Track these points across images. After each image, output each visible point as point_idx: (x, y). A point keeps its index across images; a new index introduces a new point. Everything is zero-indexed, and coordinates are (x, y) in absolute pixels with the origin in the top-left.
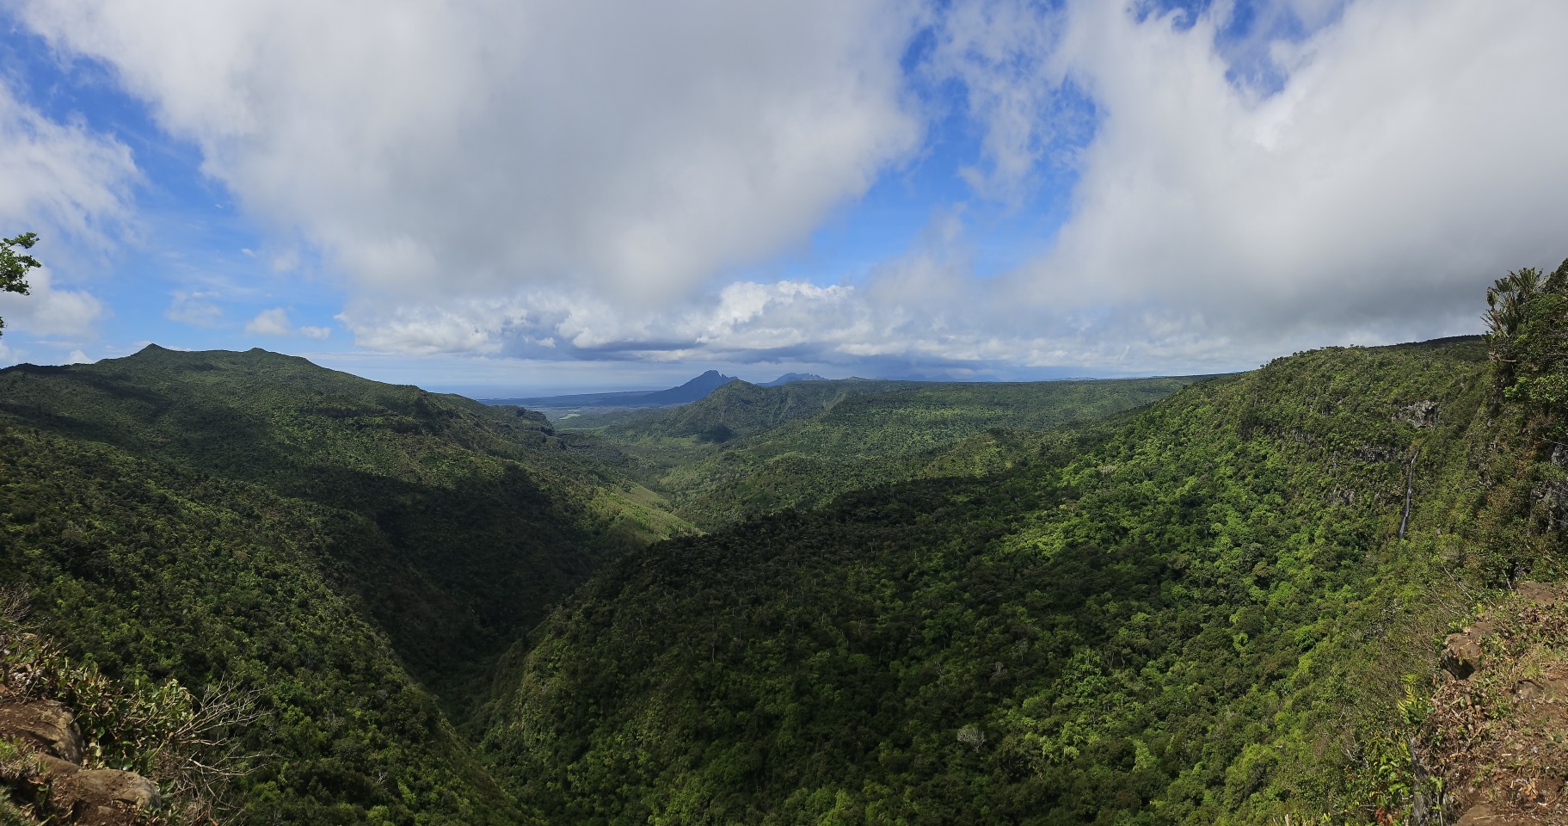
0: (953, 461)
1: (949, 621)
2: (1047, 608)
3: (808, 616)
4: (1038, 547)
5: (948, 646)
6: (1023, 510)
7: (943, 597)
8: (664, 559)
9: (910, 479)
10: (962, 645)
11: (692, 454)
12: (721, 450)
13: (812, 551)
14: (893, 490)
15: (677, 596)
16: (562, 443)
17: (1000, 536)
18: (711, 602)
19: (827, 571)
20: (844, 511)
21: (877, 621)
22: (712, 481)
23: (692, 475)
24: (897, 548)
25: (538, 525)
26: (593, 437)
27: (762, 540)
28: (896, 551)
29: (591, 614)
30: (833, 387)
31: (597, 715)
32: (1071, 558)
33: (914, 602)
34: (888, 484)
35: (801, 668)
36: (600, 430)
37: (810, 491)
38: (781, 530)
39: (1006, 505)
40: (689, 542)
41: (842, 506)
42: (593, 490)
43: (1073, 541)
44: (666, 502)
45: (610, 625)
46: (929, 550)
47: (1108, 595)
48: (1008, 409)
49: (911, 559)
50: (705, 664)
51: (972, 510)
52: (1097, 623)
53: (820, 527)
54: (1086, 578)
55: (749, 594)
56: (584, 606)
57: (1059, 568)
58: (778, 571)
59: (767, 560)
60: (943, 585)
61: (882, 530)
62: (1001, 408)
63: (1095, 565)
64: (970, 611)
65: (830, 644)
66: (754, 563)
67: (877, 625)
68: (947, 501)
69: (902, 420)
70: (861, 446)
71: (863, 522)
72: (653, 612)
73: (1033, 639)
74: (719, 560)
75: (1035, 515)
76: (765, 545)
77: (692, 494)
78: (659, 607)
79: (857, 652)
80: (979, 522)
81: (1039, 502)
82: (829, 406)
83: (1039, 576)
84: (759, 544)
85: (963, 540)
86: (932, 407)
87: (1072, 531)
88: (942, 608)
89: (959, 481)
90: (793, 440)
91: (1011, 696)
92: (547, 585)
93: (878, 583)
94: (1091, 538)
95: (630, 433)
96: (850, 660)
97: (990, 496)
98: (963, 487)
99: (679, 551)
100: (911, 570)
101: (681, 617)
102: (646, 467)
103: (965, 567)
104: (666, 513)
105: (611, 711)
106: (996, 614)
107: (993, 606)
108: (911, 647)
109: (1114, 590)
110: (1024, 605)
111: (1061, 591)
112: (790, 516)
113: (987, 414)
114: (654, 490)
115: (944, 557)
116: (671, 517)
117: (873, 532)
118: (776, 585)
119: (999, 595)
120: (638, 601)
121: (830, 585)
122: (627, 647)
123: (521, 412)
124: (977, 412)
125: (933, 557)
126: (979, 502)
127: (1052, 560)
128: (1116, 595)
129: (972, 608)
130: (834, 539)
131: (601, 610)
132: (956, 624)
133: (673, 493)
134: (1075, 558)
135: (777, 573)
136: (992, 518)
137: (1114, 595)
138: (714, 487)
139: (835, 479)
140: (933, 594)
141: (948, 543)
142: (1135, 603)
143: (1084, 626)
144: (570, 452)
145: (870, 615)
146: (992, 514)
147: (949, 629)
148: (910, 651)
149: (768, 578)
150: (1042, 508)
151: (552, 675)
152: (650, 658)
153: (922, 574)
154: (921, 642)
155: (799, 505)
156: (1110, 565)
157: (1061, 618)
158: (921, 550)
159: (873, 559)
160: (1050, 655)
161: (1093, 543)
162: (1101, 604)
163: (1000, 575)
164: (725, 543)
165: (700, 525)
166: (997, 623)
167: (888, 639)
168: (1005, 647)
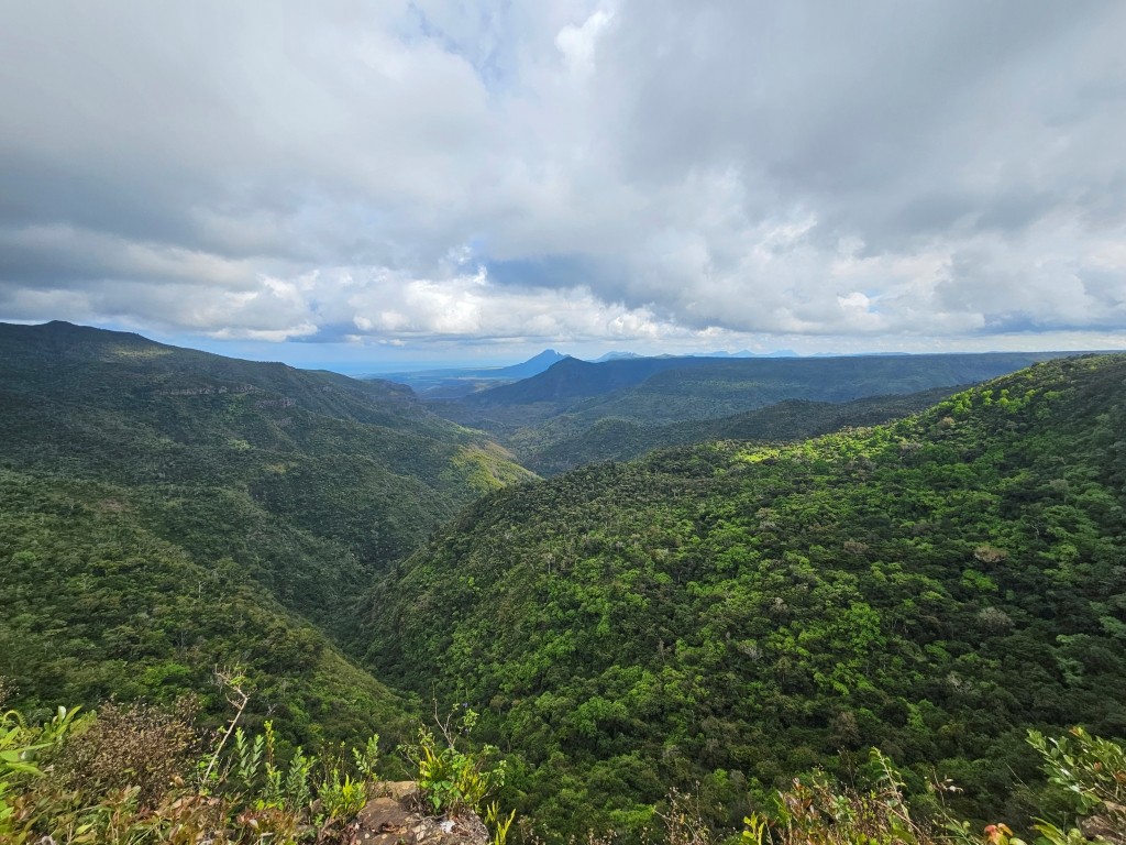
1: (737, 557)
4: (825, 508)
5: (735, 577)
6: (813, 474)
8: (510, 500)
10: (748, 578)
13: (627, 494)
14: (695, 448)
15: (521, 527)
18: (548, 531)
19: (639, 510)
20: (654, 464)
21: (677, 551)
23: (534, 434)
24: (697, 495)
27: (588, 484)
28: (695, 498)
29: (453, 544)
30: (648, 363)
31: (458, 617)
33: (709, 539)
35: (616, 580)
36: (458, 399)
38: (602, 477)
40: (530, 486)
43: (862, 509)
46: (723, 499)
48: (805, 382)
49: (708, 505)
50: (543, 576)
51: (763, 469)
52: (880, 587)
53: (634, 476)
54: (873, 545)
55: (576, 525)
56: (448, 539)
59: (591, 500)
60: (734, 529)
61: (685, 481)
62: (798, 381)
63: (885, 535)
64: (756, 552)
65: (641, 565)
66: (581, 502)
67: (678, 554)
68: (742, 459)
70: (670, 412)
71: (669, 472)
72: (502, 540)
74: (554, 499)
76: (590, 489)
78: (507, 536)
79: (661, 573)
80: (768, 480)
81: (830, 468)
83: (823, 534)
84: (585, 488)
85: (753, 493)
86: (733, 379)
87: (862, 499)
88: (732, 546)
89: (754, 443)
90: (614, 406)
93: (680, 521)
94: (883, 509)
96: (656, 578)
98: (756, 448)
99: (522, 493)
100: (707, 514)
101: (524, 542)
103: (753, 516)
104: (513, 464)
106: (779, 559)
108: (706, 574)
109: (904, 563)
110: (807, 556)
111: (844, 550)
113: (784, 386)
114: (504, 446)
115: (736, 505)
117: (677, 481)
118: (598, 519)
121: (640, 520)
122: (482, 567)
124: (774, 384)
125: (726, 504)
126: (770, 463)
129: (757, 550)
130: (645, 485)
131: (461, 540)
132: (742, 560)
133: (519, 448)
135: (599, 510)
138: (551, 444)
140: (726, 535)
141: (740, 494)
143: (865, 587)
145: (672, 546)
146: (781, 474)
147: (737, 564)
148: (705, 576)
149: (592, 513)
150: (832, 474)
154: (713, 571)
156: (902, 538)
158: (717, 498)
159: (676, 503)
160: (828, 603)
161: (884, 515)
162: (888, 572)
163: (785, 526)
164: (559, 486)
166: (780, 566)
167: (686, 566)
168: (786, 587)
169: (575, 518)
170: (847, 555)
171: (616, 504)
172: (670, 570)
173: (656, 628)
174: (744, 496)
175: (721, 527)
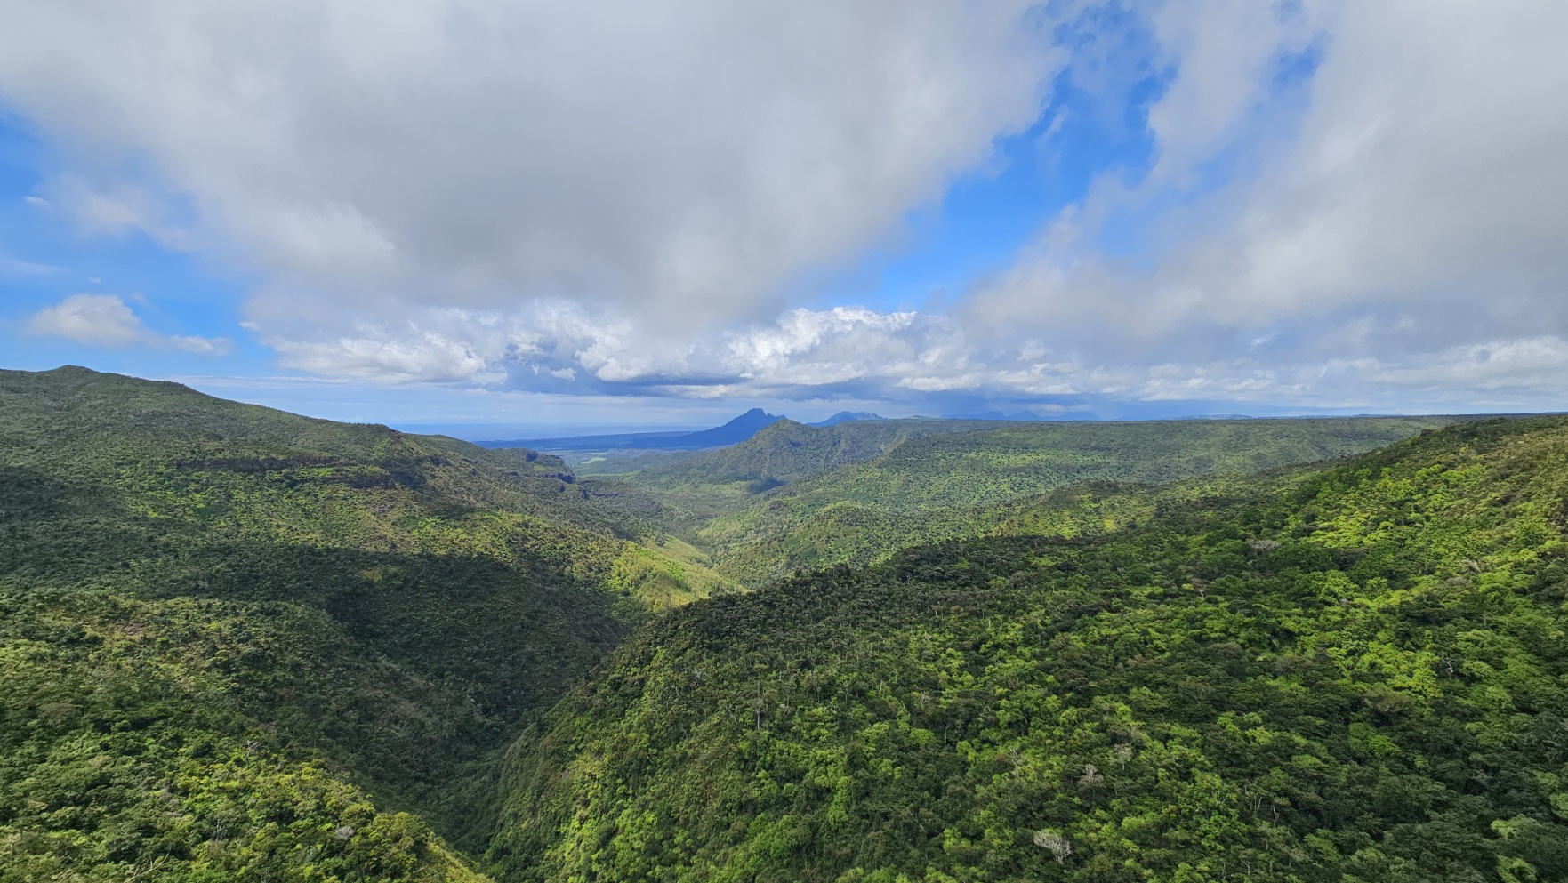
0: (1036, 516)
1: (1028, 704)
2: (1157, 712)
3: (863, 683)
4: (1149, 634)
5: (1027, 734)
6: (1128, 584)
7: (1021, 676)
8: (702, 620)
9: (982, 536)
10: (1044, 734)
11: (736, 503)
12: (767, 498)
13: (869, 612)
14: (962, 547)
15: (719, 660)
16: (584, 492)
17: (1096, 612)
18: (757, 666)
19: (886, 635)
20: (905, 569)
21: (941, 695)
22: (757, 532)
23: (734, 527)
24: (967, 614)
25: (555, 588)
26: (623, 484)
27: (812, 599)
28: (965, 617)
29: (620, 684)
30: (893, 427)
31: (625, 795)
32: (1196, 655)
33: (987, 678)
34: (956, 540)
35: (856, 738)
36: (629, 476)
37: (866, 544)
38: (833, 587)
39: (1104, 575)
40: (731, 601)
41: (902, 563)
42: (622, 544)
43: (1201, 635)
44: (705, 557)
45: (640, 696)
46: (1005, 620)
47: (1256, 717)
48: (1110, 455)
49: (983, 628)
50: (749, 733)
51: (1058, 577)
52: (1234, 750)
53: (878, 586)
54: (1220, 687)
55: (797, 658)
56: (611, 677)
57: (1179, 665)
58: (829, 633)
59: (817, 620)
60: (1022, 663)
61: (948, 592)
62: (1101, 453)
63: (1236, 672)
64: (1055, 697)
65: (889, 716)
66: (803, 624)
67: (942, 700)
68: (1029, 563)
69: (973, 467)
70: (924, 495)
71: (927, 581)
72: (691, 678)
73: (1138, 747)
74: (765, 620)
75: (1146, 593)
76: (816, 605)
77: (735, 548)
78: (697, 673)
79: (919, 727)
80: (1068, 592)
81: (1152, 576)
82: (887, 449)
83: (1150, 669)
84: (809, 603)
85: (1047, 612)
86: (1010, 451)
87: (1201, 620)
88: (1020, 688)
89: (1043, 541)
90: (846, 488)
91: (1106, 808)
92: (566, 658)
93: (944, 651)
94: (1231, 635)
95: (663, 480)
96: (912, 735)
97: (1083, 562)
98: (1047, 548)
99: (720, 610)
100: (983, 641)
101: (722, 682)
102: (683, 517)
103: (1048, 644)
104: (706, 569)
105: (641, 789)
106: (1088, 706)
107: (1083, 697)
108: (984, 728)
109: (1265, 713)
110: (1128, 703)
111: (1180, 695)
112: (844, 572)
113: (1081, 461)
114: (692, 544)
115: (1024, 629)
116: (712, 574)
117: (938, 594)
118: (828, 648)
119: (1092, 684)
120: (672, 668)
121: (888, 651)
122: (660, 719)
123: (532, 457)
124: (1067, 458)
125: (1009, 627)
126: (1067, 568)
127: (1168, 654)
128: (1269, 721)
129: (1056, 694)
130: (894, 599)
131: (630, 679)
132: (1036, 709)
133: (713, 546)
134: (1204, 657)
135: (829, 634)
136: (1085, 589)
137: (1266, 721)
138: (759, 540)
139: (895, 532)
140: (1010, 672)
141: (1028, 613)
142: (1300, 740)
143: (1213, 749)
144: (594, 502)
145: (934, 687)
146: (1085, 584)
147: (1028, 714)
148: (982, 732)
149: (818, 640)
150: (1157, 584)
151: (574, 758)
152: (688, 728)
153: (997, 646)
154: (995, 724)
155: (853, 561)
156: (1260, 677)
157: (1176, 729)
158: (995, 619)
159: (938, 624)
160: (1162, 773)
161: (1233, 644)
162: (1244, 726)
163: (1095, 660)
164: (772, 601)
165: (744, 582)
166: (1089, 718)
167: (955, 716)
168: (1100, 749)
169: (796, 647)
170: (1184, 702)
171: (854, 626)
172: (935, 723)
173: (916, 810)
174: (1036, 616)
175: (1002, 660)
